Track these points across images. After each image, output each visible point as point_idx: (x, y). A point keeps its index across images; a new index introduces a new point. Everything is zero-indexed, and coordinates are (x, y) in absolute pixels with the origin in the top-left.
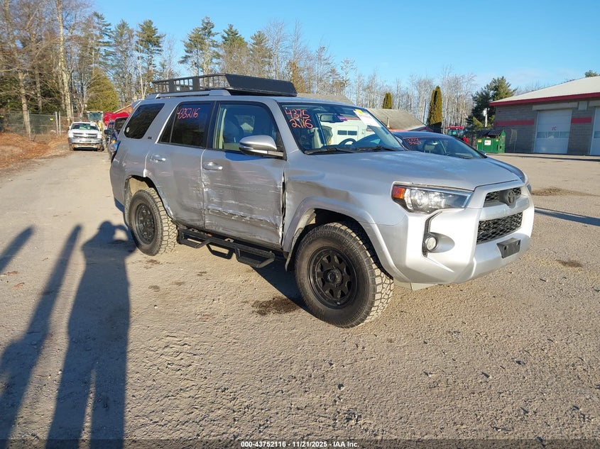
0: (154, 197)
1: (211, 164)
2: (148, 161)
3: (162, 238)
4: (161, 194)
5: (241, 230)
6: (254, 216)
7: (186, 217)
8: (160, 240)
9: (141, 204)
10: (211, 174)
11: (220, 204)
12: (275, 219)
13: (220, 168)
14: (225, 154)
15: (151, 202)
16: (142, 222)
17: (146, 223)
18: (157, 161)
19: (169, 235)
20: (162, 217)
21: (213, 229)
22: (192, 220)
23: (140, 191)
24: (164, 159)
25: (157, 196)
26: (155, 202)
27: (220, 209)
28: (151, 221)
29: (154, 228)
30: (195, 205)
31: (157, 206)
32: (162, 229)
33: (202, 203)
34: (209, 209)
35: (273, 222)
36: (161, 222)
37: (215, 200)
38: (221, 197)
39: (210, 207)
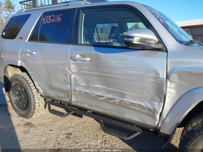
0: (27, 80)
1: (78, 56)
2: (21, 54)
3: (34, 108)
4: (33, 78)
5: (108, 108)
6: (125, 100)
7: (53, 94)
8: (33, 109)
9: (16, 84)
10: (79, 64)
11: (88, 87)
12: (152, 105)
13: (88, 59)
14: (93, 48)
15: (25, 83)
16: (18, 95)
17: (21, 97)
18: (28, 55)
19: (39, 106)
20: (34, 94)
21: (79, 104)
22: (59, 97)
23: (16, 75)
24: (34, 53)
25: (29, 79)
26: (28, 83)
27: (87, 91)
28: (25, 95)
29: (28, 100)
30: (63, 87)
31: (29, 86)
32: (34, 102)
33: (69, 86)
34: (76, 91)
35: (150, 106)
36: (34, 97)
37: (82, 84)
38: (88, 82)
39: (77, 89)
